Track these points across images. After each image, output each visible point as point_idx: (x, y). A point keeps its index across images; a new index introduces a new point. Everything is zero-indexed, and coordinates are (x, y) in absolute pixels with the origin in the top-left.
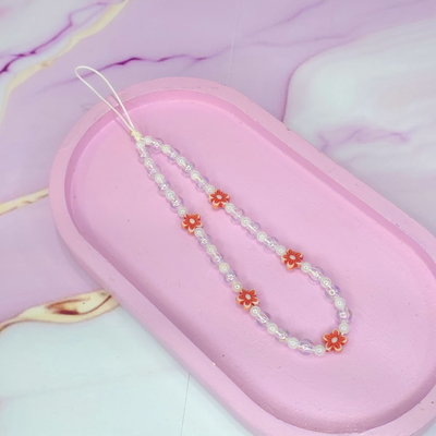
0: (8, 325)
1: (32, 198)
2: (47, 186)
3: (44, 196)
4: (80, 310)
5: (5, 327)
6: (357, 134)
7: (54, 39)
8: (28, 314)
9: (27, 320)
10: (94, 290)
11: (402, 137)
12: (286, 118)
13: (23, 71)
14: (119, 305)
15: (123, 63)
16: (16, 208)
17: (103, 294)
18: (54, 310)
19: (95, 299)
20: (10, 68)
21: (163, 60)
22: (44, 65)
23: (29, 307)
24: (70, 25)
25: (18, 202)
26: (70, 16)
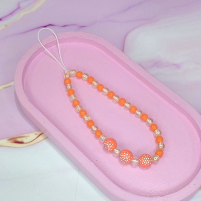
6: (157, 64)
7: (11, 14)
11: (178, 66)
14: (47, 138)
15: (45, 27)
17: (36, 134)
18: (11, 141)
19: (32, 136)
21: (65, 26)
22: (6, 26)
26: (19, 4)
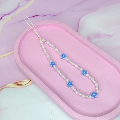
0: (3, 88)
1: (9, 54)
2: (13, 50)
3: (12, 53)
4: (23, 84)
5: (2, 89)
6: (98, 35)
7: (15, 10)
8: (8, 85)
9: (8, 87)
10: (27, 79)
11: (110, 36)
12: (78, 31)
13: (6, 19)
14: (33, 83)
15: (34, 17)
16: (5, 56)
17: (29, 80)
18: (15, 84)
19: (27, 81)
20: (2, 18)
21: (44, 16)
22: (12, 17)
23: (9, 84)
24: (19, 6)
25: (5, 55)
26: (19, 4)
